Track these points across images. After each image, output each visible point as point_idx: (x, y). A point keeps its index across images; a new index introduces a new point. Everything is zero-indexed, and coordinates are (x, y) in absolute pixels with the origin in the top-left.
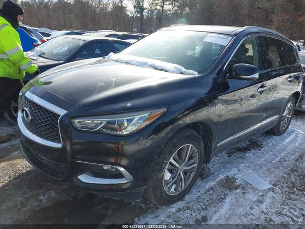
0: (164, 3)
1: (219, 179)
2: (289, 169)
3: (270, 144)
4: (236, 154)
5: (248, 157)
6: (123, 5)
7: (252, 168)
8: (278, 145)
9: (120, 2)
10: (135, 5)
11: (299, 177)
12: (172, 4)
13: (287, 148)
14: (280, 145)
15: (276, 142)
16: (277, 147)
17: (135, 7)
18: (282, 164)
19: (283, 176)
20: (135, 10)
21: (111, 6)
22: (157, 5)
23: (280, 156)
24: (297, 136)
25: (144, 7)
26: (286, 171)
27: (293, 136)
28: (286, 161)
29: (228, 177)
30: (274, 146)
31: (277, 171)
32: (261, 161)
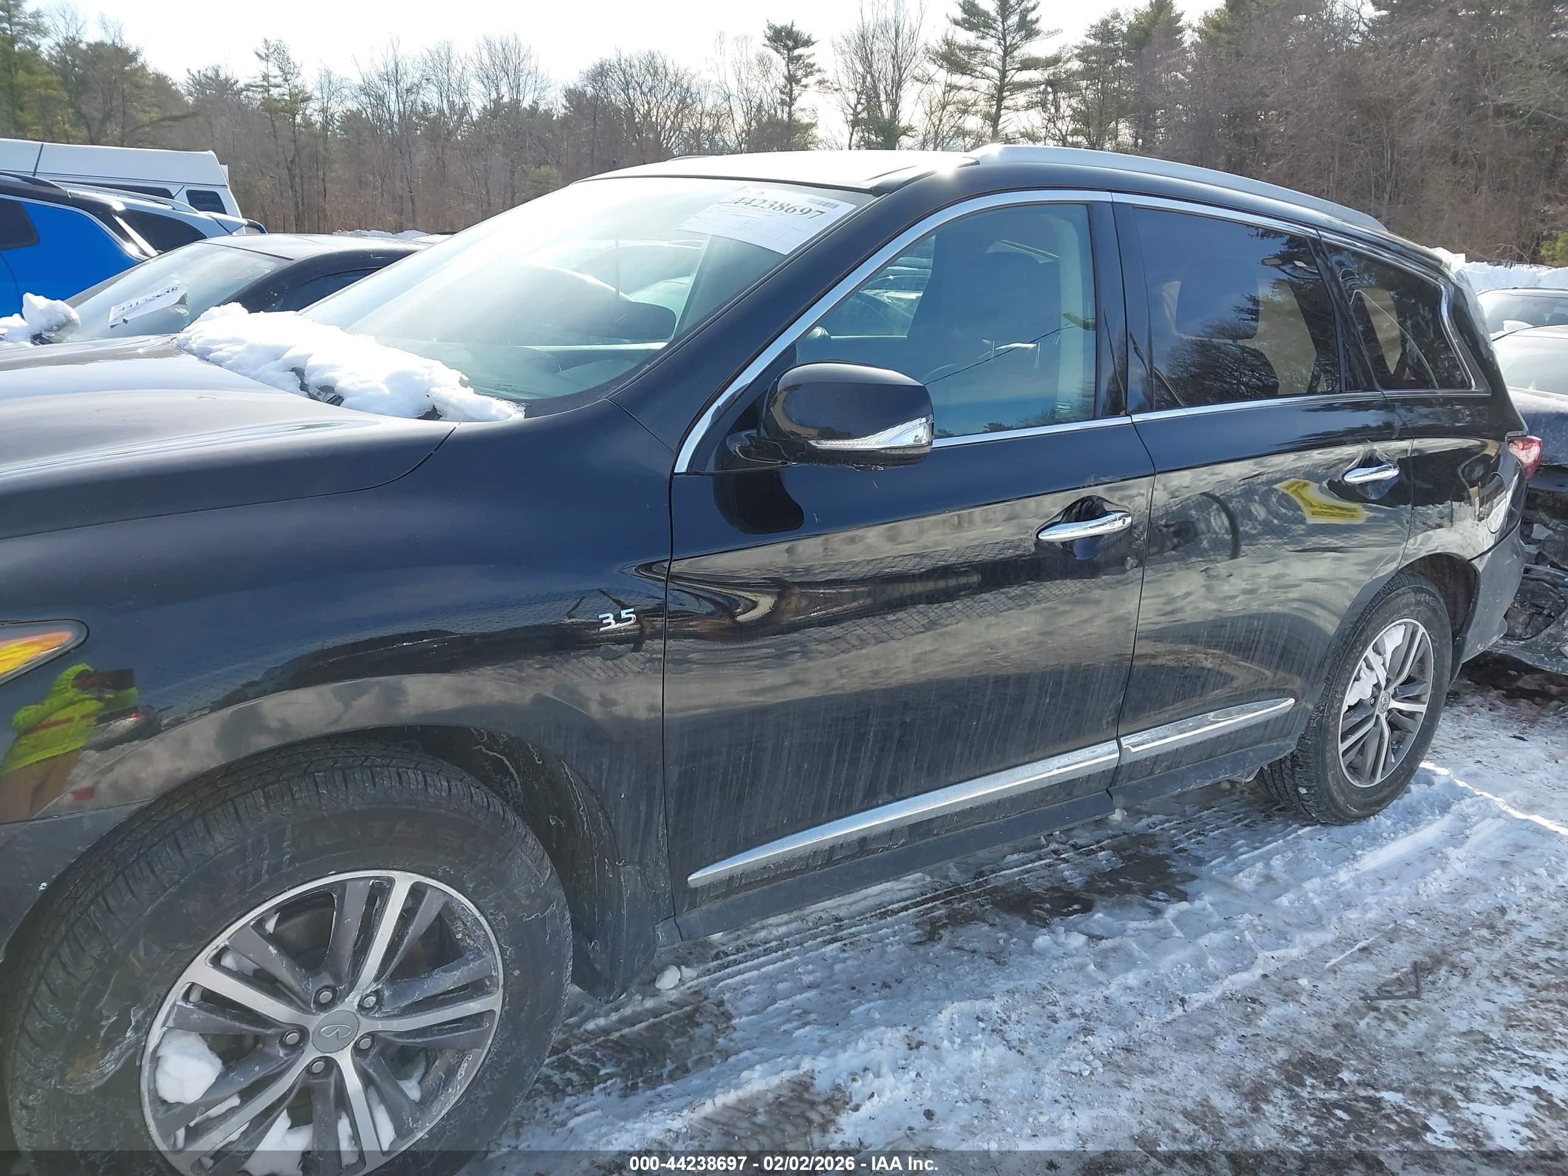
0: (1000, 99)
1: (728, 1098)
2: (1282, 1054)
3: (1246, 881)
4: (977, 935)
5: (1041, 954)
6: (798, 115)
7: (1015, 1033)
8: (1299, 881)
9: (783, 103)
10: (856, 114)
11: (1321, 1120)
12: (1043, 104)
13: (1349, 906)
14: (1312, 885)
15: (1294, 865)
16: (1284, 901)
17: (855, 123)
18: (1248, 1020)
19: (1205, 1103)
20: (856, 137)
21: (740, 119)
22: (965, 112)
23: (1267, 961)
24: (1457, 838)
25: (903, 123)
26: (1252, 1066)
27: (1431, 832)
28: (1289, 996)
29: (802, 1087)
30: (1268, 890)
31: (1182, 1065)
32: (1113, 990)
